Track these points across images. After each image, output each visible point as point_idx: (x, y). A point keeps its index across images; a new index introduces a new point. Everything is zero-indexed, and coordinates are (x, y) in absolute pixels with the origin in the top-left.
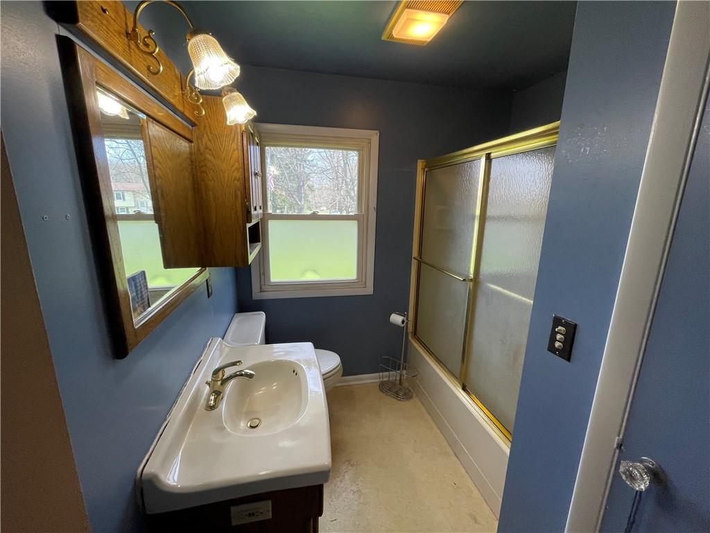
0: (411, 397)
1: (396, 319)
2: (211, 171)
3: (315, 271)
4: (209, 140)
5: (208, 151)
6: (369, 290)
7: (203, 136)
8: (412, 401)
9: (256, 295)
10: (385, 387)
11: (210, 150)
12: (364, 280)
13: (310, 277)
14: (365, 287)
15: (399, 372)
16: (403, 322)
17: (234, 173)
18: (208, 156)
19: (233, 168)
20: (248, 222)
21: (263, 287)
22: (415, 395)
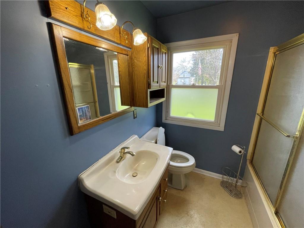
0: (241, 198)
1: (236, 149)
2: (136, 67)
3: (193, 114)
4: (136, 54)
5: (135, 59)
6: (222, 128)
7: (134, 52)
8: (240, 200)
9: (164, 121)
10: (224, 184)
11: (136, 58)
12: (219, 122)
13: (190, 116)
14: (219, 126)
15: (236, 179)
16: (240, 152)
17: (144, 67)
18: (135, 61)
19: (144, 65)
20: (149, 89)
21: (167, 118)
22: (243, 198)
